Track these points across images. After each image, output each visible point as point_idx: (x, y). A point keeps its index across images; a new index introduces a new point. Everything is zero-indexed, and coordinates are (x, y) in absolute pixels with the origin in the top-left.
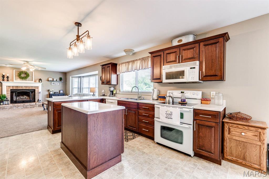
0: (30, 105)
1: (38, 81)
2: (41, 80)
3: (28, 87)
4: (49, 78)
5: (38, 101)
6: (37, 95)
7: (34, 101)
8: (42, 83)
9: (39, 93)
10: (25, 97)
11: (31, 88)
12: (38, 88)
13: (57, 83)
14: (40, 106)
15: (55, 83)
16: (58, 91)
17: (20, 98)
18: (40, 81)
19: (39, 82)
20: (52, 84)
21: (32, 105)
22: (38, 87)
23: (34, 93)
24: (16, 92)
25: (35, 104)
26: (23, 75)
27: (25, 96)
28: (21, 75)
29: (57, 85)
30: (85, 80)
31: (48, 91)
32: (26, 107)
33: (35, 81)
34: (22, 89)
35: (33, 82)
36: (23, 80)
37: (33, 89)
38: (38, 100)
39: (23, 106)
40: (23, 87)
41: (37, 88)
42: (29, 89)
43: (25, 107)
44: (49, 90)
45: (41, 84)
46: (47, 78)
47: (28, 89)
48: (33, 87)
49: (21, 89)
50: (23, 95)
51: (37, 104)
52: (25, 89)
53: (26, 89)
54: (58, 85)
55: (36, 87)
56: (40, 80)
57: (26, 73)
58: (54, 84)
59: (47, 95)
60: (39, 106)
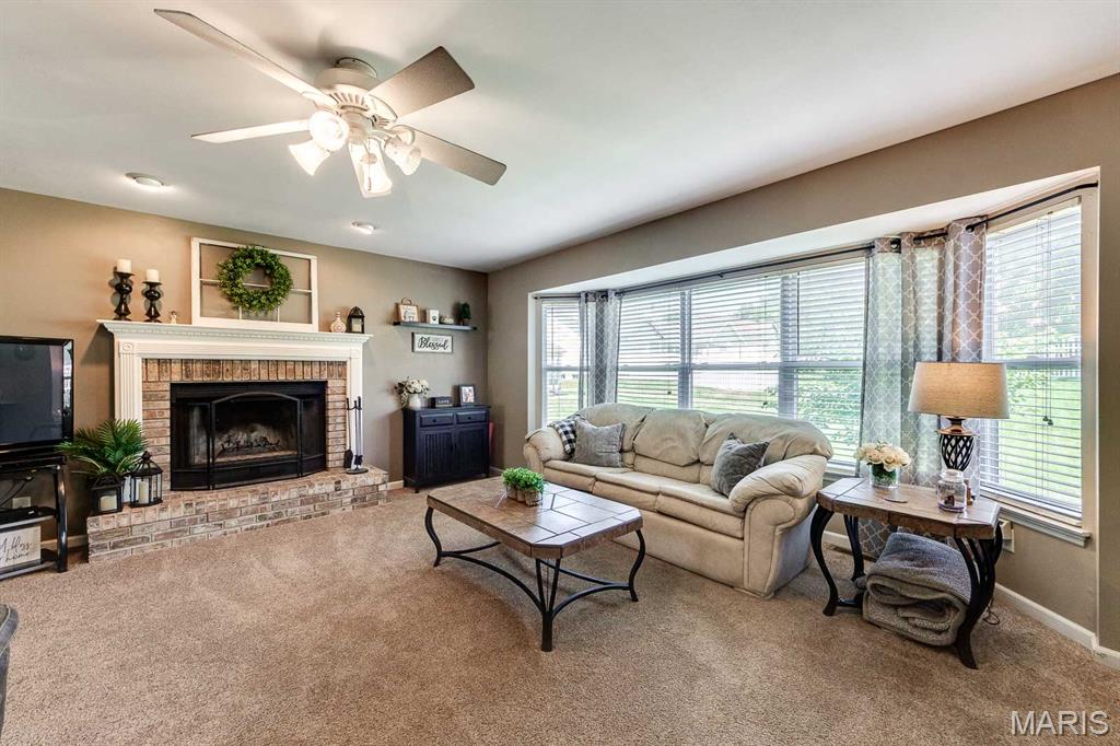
0: (305, 500)
1: (340, 324)
2: (362, 317)
3: (282, 369)
4: (403, 309)
5: (347, 464)
6: (339, 420)
7: (321, 465)
8: (365, 337)
9: (352, 405)
10: (260, 433)
11: (299, 369)
12: (342, 376)
13: (442, 339)
14: (364, 499)
15: (433, 338)
16: (448, 393)
17: (229, 442)
18: (356, 326)
19: (349, 330)
20: (417, 349)
21: (315, 499)
22: (345, 363)
23: (315, 410)
24: (210, 399)
25: (331, 487)
26: (249, 281)
27: (259, 426)
28: (237, 276)
29: (441, 349)
30: (631, 316)
31: (401, 392)
32: (279, 514)
33: (326, 326)
34: (245, 379)
35: (314, 327)
36: (253, 314)
37: (316, 378)
38: (348, 454)
39: (254, 512)
40: (254, 366)
41: (336, 369)
42: (291, 379)
43: (270, 513)
44: (400, 389)
45: (360, 349)
46: (392, 308)
47: (282, 378)
48: (316, 369)
49: (239, 377)
50: (247, 424)
51: (344, 486)
52: (264, 378)
53: (273, 378)
54: (449, 350)
55: (331, 363)
56: (355, 314)
57: (269, 266)
58: (425, 342)
59: (392, 416)
60: (354, 500)
